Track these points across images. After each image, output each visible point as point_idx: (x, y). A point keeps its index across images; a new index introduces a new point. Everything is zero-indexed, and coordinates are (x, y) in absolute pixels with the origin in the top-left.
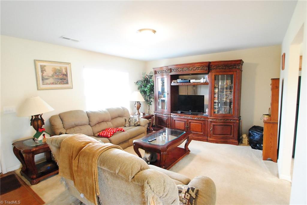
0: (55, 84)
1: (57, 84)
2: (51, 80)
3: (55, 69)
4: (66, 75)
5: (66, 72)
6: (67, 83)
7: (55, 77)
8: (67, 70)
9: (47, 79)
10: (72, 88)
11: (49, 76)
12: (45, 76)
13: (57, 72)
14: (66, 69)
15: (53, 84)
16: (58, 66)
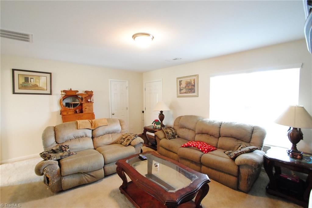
0: (186, 93)
1: (187, 93)
2: (184, 91)
3: (187, 82)
4: (194, 86)
5: (194, 83)
6: (194, 92)
7: (187, 88)
8: (195, 82)
9: (182, 90)
10: (198, 97)
11: (183, 88)
12: (181, 88)
13: (188, 84)
14: (194, 80)
15: (185, 93)
16: (188, 80)
